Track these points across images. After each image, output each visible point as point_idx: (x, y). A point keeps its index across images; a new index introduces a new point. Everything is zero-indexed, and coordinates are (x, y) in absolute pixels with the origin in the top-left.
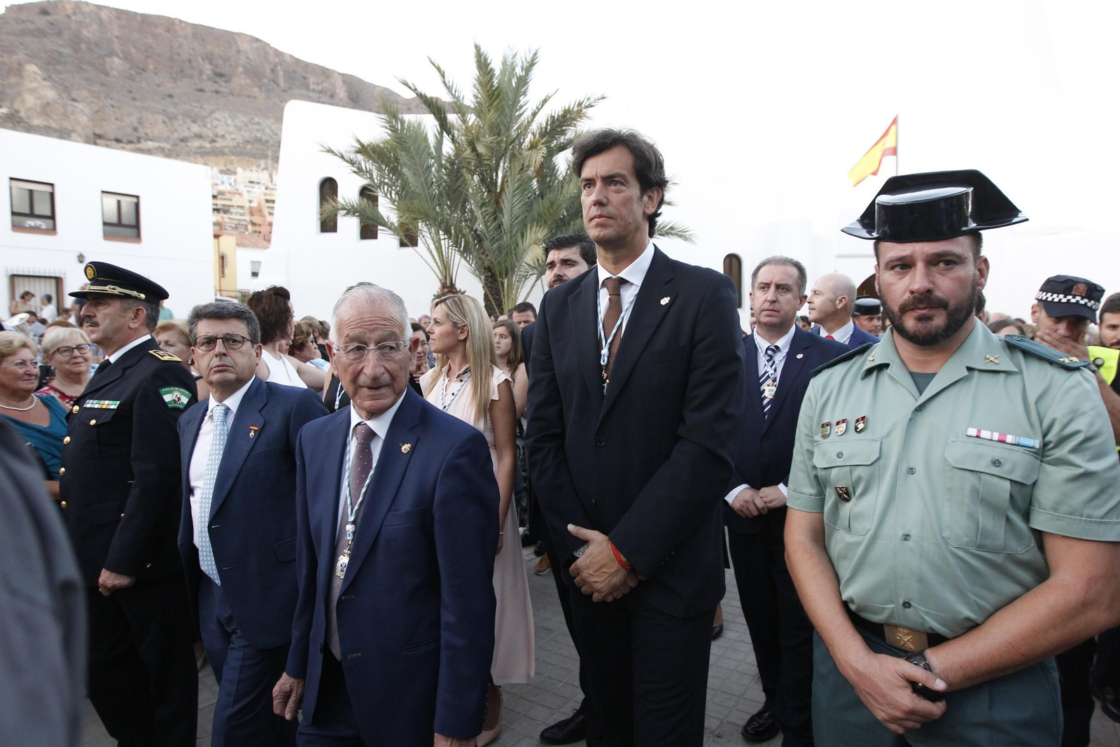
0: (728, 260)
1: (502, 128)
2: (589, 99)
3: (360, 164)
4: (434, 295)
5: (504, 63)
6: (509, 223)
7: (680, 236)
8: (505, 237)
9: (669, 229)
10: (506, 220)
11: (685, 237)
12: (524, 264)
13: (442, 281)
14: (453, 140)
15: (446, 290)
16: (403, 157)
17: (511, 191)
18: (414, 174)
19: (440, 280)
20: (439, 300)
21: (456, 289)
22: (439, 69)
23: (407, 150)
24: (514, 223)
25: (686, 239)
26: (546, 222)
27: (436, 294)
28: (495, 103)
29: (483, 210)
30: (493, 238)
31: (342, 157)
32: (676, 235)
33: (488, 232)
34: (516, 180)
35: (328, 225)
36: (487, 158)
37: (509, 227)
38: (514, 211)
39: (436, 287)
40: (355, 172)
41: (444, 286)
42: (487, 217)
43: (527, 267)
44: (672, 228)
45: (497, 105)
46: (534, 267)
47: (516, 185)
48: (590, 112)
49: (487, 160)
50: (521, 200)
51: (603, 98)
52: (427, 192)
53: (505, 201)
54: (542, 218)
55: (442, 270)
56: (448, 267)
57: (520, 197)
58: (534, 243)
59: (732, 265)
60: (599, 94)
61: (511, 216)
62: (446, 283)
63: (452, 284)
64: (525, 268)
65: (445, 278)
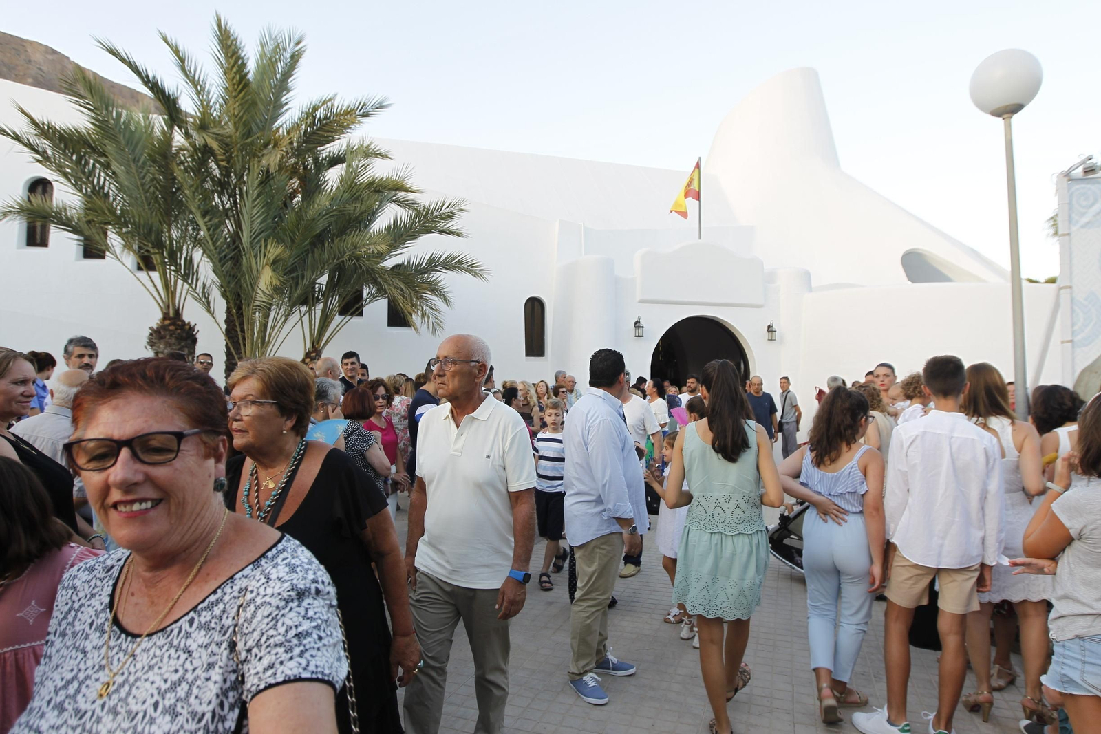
0: (530, 304)
1: (254, 127)
2: (364, 105)
3: (45, 152)
4: (151, 328)
5: (263, 55)
6: (249, 241)
7: (470, 272)
8: (244, 257)
10: (245, 238)
11: (475, 273)
12: (259, 291)
13: (164, 311)
14: (187, 136)
15: (167, 322)
16: (110, 148)
17: (250, 200)
18: (127, 172)
19: (162, 310)
20: (157, 336)
21: (183, 321)
22: (176, 51)
23: (114, 139)
24: (256, 241)
25: (476, 275)
26: (293, 241)
27: (155, 327)
28: (243, 94)
30: (225, 256)
31: (17, 138)
32: (464, 269)
33: (216, 249)
34: (256, 185)
35: (36, 238)
36: (224, 157)
37: (249, 247)
38: (254, 226)
39: (154, 317)
40: (38, 161)
41: (166, 317)
42: (211, 230)
43: (262, 295)
44: (459, 261)
45: (244, 98)
46: (268, 295)
47: (256, 193)
49: (222, 160)
50: (263, 213)
51: (380, 106)
52: (143, 196)
54: (286, 236)
55: (163, 296)
56: (174, 293)
57: (262, 208)
58: (266, 264)
59: (535, 310)
60: (376, 100)
61: (251, 232)
62: (168, 313)
63: (178, 314)
64: (260, 297)
65: (168, 307)
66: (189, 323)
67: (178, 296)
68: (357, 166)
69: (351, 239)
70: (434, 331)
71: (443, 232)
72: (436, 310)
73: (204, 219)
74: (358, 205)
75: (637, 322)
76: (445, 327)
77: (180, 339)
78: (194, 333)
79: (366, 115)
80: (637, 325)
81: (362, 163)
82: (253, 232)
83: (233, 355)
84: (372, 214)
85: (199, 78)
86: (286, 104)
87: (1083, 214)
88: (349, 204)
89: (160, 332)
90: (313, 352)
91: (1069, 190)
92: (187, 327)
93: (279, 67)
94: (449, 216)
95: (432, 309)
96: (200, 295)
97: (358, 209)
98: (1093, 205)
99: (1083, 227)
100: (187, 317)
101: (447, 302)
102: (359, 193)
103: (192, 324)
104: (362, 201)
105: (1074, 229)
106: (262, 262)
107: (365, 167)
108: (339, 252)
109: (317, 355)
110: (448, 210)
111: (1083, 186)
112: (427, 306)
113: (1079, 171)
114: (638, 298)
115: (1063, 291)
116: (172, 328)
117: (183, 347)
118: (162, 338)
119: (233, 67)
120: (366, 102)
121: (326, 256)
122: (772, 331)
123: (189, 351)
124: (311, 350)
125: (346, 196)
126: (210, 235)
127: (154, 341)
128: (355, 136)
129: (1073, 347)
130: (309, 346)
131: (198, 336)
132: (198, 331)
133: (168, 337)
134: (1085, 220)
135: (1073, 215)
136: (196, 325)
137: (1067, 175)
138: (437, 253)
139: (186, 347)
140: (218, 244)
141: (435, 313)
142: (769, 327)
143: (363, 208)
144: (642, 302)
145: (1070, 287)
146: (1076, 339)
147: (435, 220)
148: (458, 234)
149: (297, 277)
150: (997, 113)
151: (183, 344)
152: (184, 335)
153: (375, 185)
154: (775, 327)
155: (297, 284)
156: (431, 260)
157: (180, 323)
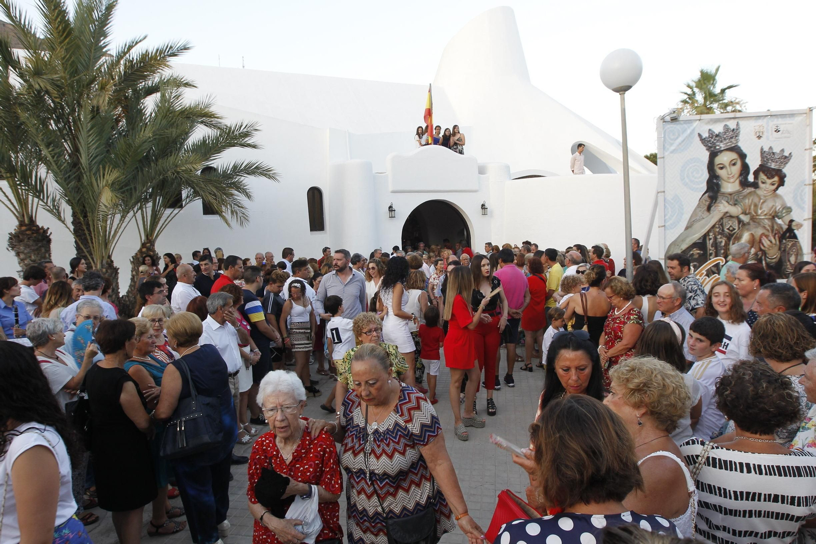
0: (311, 192)
1: (79, 66)
2: (171, 47)
4: (10, 234)
5: (80, 5)
6: (88, 163)
7: (265, 175)
8: (84, 175)
9: (255, 168)
10: (84, 160)
11: (269, 175)
12: (101, 205)
13: (20, 219)
14: (22, 75)
15: (24, 228)
17: (85, 130)
19: (17, 217)
21: (37, 226)
24: (93, 162)
25: (270, 177)
26: (125, 163)
27: (13, 232)
28: (67, 40)
29: (50, 149)
30: (69, 177)
32: (260, 173)
33: (61, 171)
36: (57, 96)
37: (88, 167)
38: (90, 151)
39: (12, 224)
41: (22, 224)
44: (256, 168)
45: (68, 43)
47: (89, 125)
48: (172, 61)
49: (56, 98)
50: (97, 141)
51: (186, 48)
53: (81, 141)
54: (119, 159)
55: (17, 207)
56: (26, 204)
57: (96, 137)
58: (106, 186)
59: (315, 196)
60: (181, 43)
61: (88, 156)
62: (24, 221)
63: (32, 221)
64: (103, 208)
65: (23, 216)
66: (42, 227)
67: (30, 206)
68: (170, 98)
69: (171, 159)
70: (241, 224)
71: (243, 145)
72: (242, 207)
73: (48, 149)
74: (174, 130)
75: (390, 207)
76: (249, 219)
77: (37, 241)
78: (48, 234)
79: (174, 55)
80: (391, 209)
81: (174, 95)
82: (91, 155)
83: (82, 249)
84: (186, 134)
85: (25, 22)
86: (105, 47)
87: (671, 144)
88: (167, 129)
89: (19, 237)
90: (148, 243)
91: (663, 128)
92: (42, 231)
93: (95, 15)
94: (247, 134)
95: (239, 207)
96: (52, 207)
97: (174, 133)
98: (677, 138)
99: (672, 152)
100: (40, 222)
101: (248, 196)
102: (174, 120)
103: (46, 228)
104: (177, 125)
105: (666, 154)
106: (102, 183)
107: (177, 97)
108: (164, 170)
109: (151, 245)
110: (245, 130)
111: (672, 126)
112: (235, 204)
113: (668, 118)
114: (391, 189)
115: (659, 194)
116: (28, 232)
117: (40, 247)
118: (21, 241)
119: (57, 17)
120: (172, 45)
121: (152, 172)
122: (485, 208)
123: (45, 250)
124: (146, 241)
125: (164, 122)
126: (54, 161)
127: (15, 244)
128: (166, 73)
129: (665, 230)
130: (143, 238)
131: (51, 237)
132: (51, 233)
133: (26, 240)
134: (672, 148)
135: (666, 145)
136: (48, 228)
137: (663, 119)
138: (240, 162)
139: (43, 247)
140: (62, 168)
141: (242, 209)
142: (483, 205)
143: (178, 131)
144: (394, 192)
145: (664, 192)
146: (666, 225)
147: (235, 138)
148: (254, 147)
149: (131, 189)
150: (617, 90)
151: (40, 245)
152: (40, 237)
153: (186, 113)
154: (487, 206)
155: (131, 195)
156: (235, 167)
157: (35, 228)
